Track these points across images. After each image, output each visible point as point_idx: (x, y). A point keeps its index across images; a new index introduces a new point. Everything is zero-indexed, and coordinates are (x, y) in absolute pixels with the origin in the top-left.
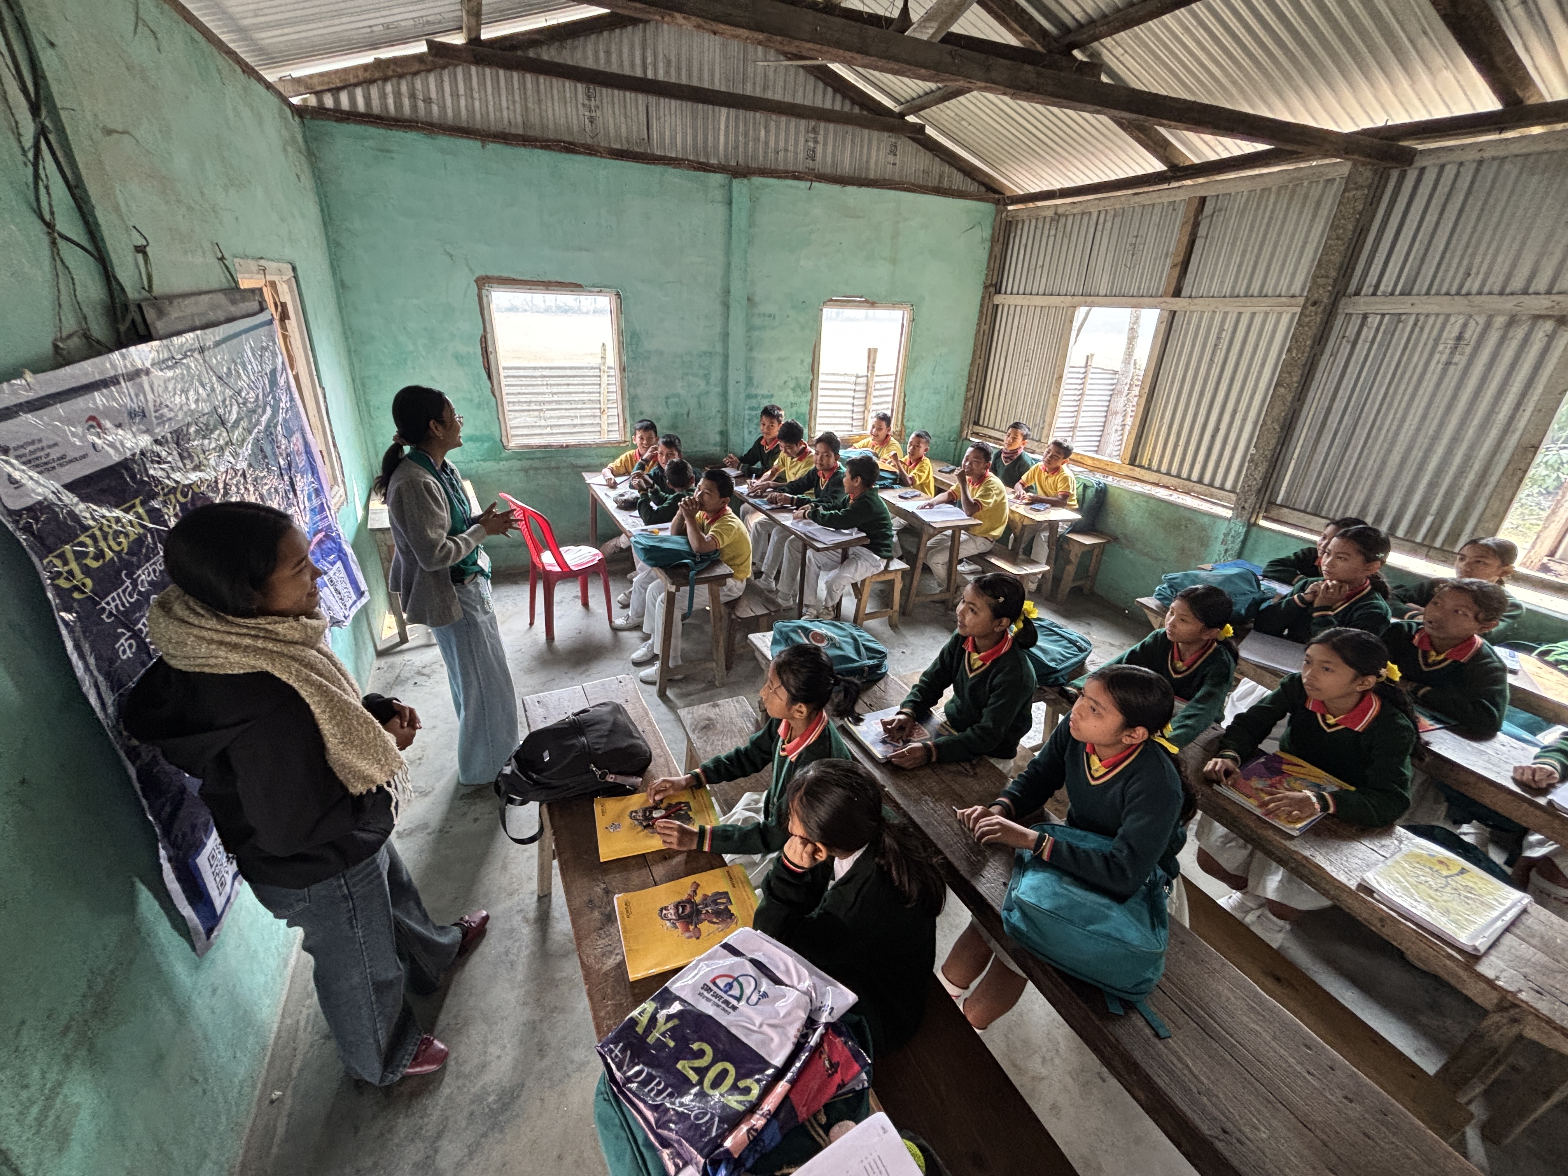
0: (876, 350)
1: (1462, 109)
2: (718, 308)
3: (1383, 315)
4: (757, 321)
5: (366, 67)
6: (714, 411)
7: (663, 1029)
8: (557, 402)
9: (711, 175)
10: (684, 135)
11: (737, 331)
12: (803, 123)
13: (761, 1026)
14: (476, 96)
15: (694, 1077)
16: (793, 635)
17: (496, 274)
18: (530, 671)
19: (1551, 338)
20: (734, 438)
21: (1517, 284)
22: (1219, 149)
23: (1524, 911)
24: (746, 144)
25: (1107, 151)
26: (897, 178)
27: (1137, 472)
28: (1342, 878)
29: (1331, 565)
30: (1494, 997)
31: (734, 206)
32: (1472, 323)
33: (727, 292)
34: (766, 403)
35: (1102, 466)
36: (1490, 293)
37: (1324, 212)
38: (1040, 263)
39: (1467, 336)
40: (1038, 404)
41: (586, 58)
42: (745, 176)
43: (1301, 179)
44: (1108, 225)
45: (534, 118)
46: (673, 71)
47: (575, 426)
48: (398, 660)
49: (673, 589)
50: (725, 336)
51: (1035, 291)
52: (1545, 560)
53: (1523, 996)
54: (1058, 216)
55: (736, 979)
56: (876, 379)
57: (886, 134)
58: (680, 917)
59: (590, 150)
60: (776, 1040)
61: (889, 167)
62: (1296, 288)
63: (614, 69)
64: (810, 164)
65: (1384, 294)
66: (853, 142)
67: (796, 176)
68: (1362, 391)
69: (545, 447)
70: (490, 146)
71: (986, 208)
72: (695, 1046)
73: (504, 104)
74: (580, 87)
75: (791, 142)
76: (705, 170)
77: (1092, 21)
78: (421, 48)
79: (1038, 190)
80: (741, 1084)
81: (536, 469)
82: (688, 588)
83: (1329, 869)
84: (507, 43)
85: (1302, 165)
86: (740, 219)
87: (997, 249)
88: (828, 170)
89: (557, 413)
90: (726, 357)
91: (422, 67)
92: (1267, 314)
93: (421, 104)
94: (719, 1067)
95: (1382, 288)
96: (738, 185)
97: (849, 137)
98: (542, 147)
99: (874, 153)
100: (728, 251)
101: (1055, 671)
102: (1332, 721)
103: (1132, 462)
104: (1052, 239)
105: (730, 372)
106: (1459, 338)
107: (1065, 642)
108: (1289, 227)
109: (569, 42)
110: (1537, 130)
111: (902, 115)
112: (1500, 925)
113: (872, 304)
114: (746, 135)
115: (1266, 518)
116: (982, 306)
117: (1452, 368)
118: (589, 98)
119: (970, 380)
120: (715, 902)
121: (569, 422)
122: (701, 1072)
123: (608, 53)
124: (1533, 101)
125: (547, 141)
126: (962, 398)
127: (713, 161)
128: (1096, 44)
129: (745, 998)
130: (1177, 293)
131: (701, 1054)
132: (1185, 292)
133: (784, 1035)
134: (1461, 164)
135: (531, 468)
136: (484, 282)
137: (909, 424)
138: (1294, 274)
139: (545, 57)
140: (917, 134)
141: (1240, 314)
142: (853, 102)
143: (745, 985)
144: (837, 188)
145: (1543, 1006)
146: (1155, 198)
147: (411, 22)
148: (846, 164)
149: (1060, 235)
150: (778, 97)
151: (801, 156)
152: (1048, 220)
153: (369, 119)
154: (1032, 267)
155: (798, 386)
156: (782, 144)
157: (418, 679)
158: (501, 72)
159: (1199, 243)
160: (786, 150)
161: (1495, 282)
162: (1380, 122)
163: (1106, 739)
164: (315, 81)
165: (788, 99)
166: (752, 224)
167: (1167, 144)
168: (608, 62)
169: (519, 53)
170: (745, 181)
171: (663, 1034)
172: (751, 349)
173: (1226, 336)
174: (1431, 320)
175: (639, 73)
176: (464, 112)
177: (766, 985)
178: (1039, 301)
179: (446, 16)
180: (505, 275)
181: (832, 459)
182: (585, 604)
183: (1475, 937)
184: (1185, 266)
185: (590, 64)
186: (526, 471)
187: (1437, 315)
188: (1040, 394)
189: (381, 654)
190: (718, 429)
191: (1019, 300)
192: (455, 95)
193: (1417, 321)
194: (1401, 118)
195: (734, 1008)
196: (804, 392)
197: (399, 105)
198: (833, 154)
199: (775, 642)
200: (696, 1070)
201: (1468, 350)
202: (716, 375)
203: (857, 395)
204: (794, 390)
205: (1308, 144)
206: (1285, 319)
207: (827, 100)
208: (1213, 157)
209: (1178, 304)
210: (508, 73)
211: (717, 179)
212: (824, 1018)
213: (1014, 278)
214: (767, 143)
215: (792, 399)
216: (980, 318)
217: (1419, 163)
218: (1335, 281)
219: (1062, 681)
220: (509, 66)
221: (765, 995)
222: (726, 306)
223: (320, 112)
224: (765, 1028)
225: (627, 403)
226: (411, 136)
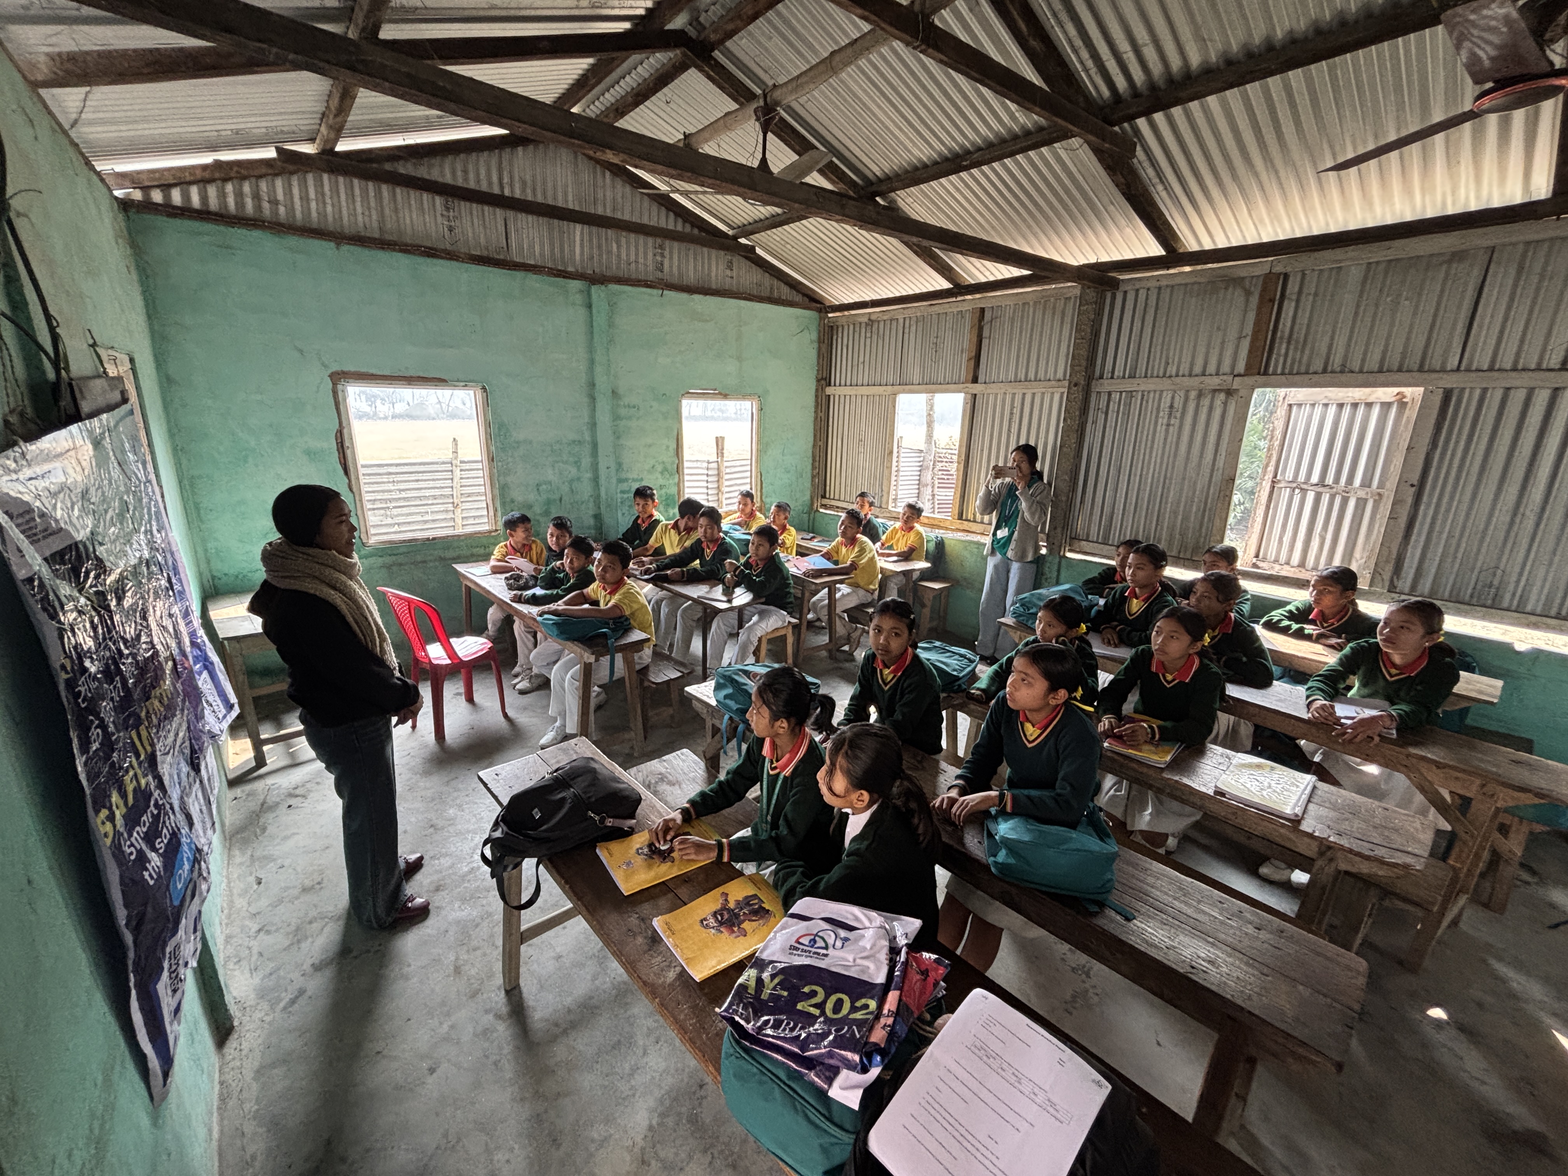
0: (723, 438)
1: (1141, 254)
2: (586, 400)
3: (1121, 392)
4: (623, 412)
5: (205, 167)
6: (586, 497)
7: (772, 985)
8: (404, 499)
9: (571, 281)
10: (542, 245)
11: (604, 418)
12: (650, 241)
13: (854, 960)
14: (328, 201)
15: (816, 1012)
16: (736, 677)
17: (352, 369)
18: (427, 773)
19: (1225, 404)
20: (608, 520)
21: (1198, 369)
22: (987, 273)
23: (1314, 788)
24: (600, 255)
25: (904, 272)
26: (735, 289)
27: (966, 525)
28: (1203, 789)
29: (1133, 575)
30: (1314, 845)
31: (594, 311)
32: (1177, 398)
33: (592, 385)
34: (636, 486)
35: (936, 523)
36: (1183, 376)
37: (1068, 319)
38: (861, 360)
39: (1176, 405)
40: (875, 477)
41: (443, 176)
42: (602, 284)
43: (1049, 296)
44: (913, 328)
45: (389, 225)
46: (529, 191)
47: (426, 522)
48: (259, 786)
49: (592, 659)
50: (593, 425)
51: (860, 382)
52: (1254, 560)
53: (1332, 839)
54: (871, 323)
55: (816, 935)
56: (726, 464)
57: (722, 253)
58: (721, 923)
59: (451, 255)
60: (872, 966)
61: (728, 280)
62: (1060, 375)
63: (472, 185)
64: (660, 275)
65: (1118, 377)
66: (695, 259)
67: (648, 284)
68: (1118, 448)
69: (410, 541)
70: (345, 248)
71: (808, 315)
72: (806, 990)
73: (359, 210)
74: (438, 200)
75: (641, 255)
76: (564, 277)
77: (888, 178)
78: (270, 153)
79: (851, 301)
80: (858, 1004)
81: (401, 565)
82: (608, 657)
83: (1193, 785)
84: (364, 157)
85: (1046, 287)
86: (600, 320)
87: (824, 347)
88: (675, 280)
89: (405, 510)
90: (595, 446)
91: (270, 171)
92: (1043, 393)
93: (266, 205)
94: (833, 998)
95: (1116, 373)
96: (597, 291)
97: (691, 252)
98: (401, 251)
99: (714, 268)
100: (591, 349)
101: (957, 678)
102: (1169, 677)
103: (960, 517)
104: (868, 341)
105: (600, 459)
106: (1171, 407)
107: (957, 657)
108: (1047, 329)
109: (426, 159)
110: (1187, 269)
111: (735, 238)
112: (1305, 797)
113: (725, 396)
114: (599, 247)
115: (1070, 551)
116: (817, 396)
117: (1171, 428)
118: (448, 209)
119: (814, 460)
120: (748, 904)
121: (419, 518)
122: (821, 1006)
123: (465, 172)
124: (1181, 251)
125: (406, 245)
126: (809, 475)
127: (570, 269)
128: (893, 194)
129: (830, 946)
130: (975, 380)
131: (814, 994)
132: (981, 378)
133: (877, 961)
134: (1148, 289)
135: (394, 564)
136: (339, 377)
137: (768, 500)
138: (1056, 366)
139: (402, 171)
140: (749, 253)
141: (1024, 394)
142: (693, 225)
143: (826, 938)
144: (684, 296)
145: (1344, 842)
146: (946, 309)
147: (264, 130)
148: (691, 277)
149: (875, 337)
150: (627, 217)
151: (651, 268)
152: (863, 325)
153: (204, 215)
154: (855, 363)
155: (665, 469)
156: (633, 258)
157: (292, 801)
158: (356, 182)
159: (985, 342)
160: (637, 262)
161: (1185, 368)
162: (1093, 260)
163: (1035, 704)
164: (144, 177)
165: (635, 219)
166: (611, 325)
167: (951, 269)
168: (466, 179)
169: (375, 165)
170: (603, 287)
171: (774, 989)
172: (618, 438)
173: (1017, 411)
174: (1152, 395)
175: (496, 190)
176: (314, 214)
177: (843, 933)
178: (865, 390)
179: (302, 128)
180: (363, 370)
181: (716, 531)
182: (470, 699)
183: (1294, 808)
184: (977, 359)
185: (448, 179)
186: (389, 567)
187: (1155, 391)
188: (876, 468)
189: (233, 783)
190: (591, 512)
191: (848, 391)
192: (305, 198)
193: (1143, 396)
194: (1105, 258)
195: (826, 955)
196: (671, 475)
197: (240, 204)
198: (679, 266)
199: (718, 687)
200: (815, 1006)
201: (1178, 415)
202: (586, 461)
203: (710, 479)
204: (662, 473)
205: (1055, 272)
206: (1057, 397)
207: (670, 223)
208: (983, 280)
209: (977, 388)
210: (363, 183)
211: (575, 285)
212: (902, 941)
213: (841, 370)
214: (619, 256)
215: (661, 481)
216: (816, 407)
217: (1122, 288)
218: (1086, 368)
219: (964, 687)
220: (366, 176)
221: (846, 939)
222: (593, 399)
223: (147, 206)
224: (859, 961)
225: (497, 492)
226: (256, 234)
